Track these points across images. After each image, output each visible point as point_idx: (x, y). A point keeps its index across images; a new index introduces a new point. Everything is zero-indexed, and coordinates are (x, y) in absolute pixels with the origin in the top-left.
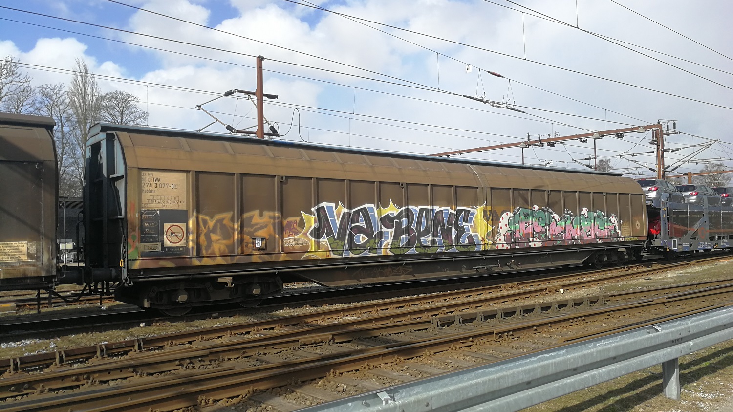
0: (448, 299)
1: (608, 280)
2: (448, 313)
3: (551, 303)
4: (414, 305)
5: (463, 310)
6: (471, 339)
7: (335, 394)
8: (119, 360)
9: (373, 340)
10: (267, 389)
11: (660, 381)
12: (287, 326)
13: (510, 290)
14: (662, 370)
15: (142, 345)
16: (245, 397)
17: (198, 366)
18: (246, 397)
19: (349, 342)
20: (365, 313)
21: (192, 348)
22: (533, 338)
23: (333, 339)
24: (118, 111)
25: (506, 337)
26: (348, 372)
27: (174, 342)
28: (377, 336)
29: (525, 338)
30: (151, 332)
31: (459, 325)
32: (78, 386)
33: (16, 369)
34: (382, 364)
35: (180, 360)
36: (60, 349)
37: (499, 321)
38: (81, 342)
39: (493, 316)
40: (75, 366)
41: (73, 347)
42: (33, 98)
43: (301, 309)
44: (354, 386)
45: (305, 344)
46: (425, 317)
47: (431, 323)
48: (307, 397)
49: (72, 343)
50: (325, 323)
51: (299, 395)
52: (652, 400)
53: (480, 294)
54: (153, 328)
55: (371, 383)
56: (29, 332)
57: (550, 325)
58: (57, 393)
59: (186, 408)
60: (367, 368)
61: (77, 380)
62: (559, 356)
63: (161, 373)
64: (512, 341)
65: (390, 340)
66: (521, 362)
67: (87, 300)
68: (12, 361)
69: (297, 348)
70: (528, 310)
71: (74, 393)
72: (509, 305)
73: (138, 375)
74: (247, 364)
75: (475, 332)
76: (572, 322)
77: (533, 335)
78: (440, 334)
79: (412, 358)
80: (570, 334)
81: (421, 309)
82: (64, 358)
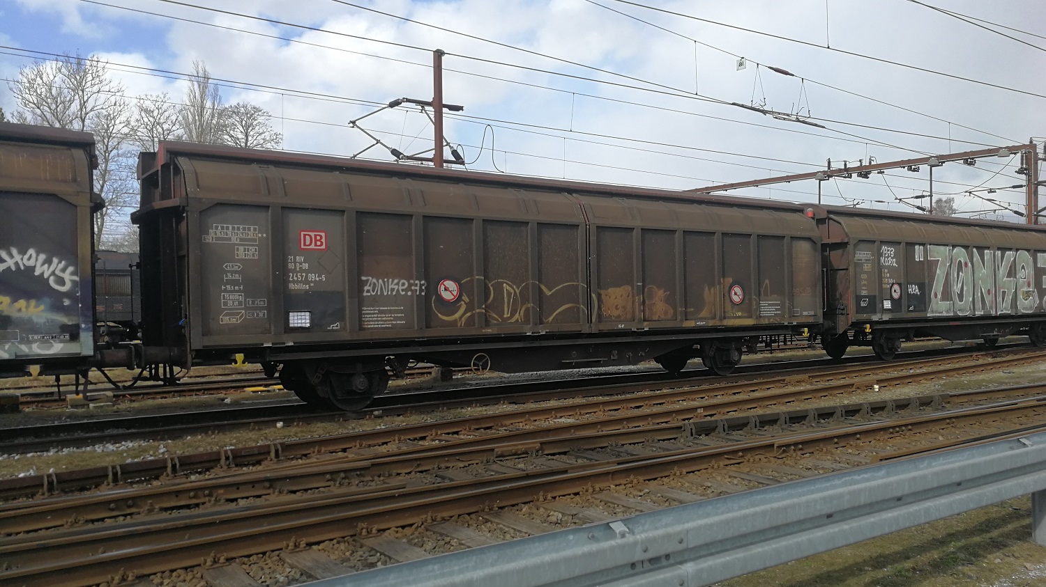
0: (706, 397)
1: (948, 374)
2: (706, 416)
3: (861, 404)
4: (657, 404)
5: (728, 412)
6: (740, 454)
7: (546, 526)
8: (250, 471)
9: (598, 452)
10: (451, 517)
11: (1027, 521)
12: (477, 429)
13: (797, 385)
14: (1030, 504)
15: (280, 452)
16: (420, 527)
17: (357, 482)
18: (422, 526)
19: (564, 453)
20: (587, 414)
21: (347, 457)
22: (832, 454)
23: (541, 449)
24: (242, 132)
25: (792, 451)
26: (564, 496)
27: (323, 449)
28: (604, 447)
29: (820, 454)
30: (292, 434)
31: (723, 434)
32: (197, 505)
33: (115, 480)
34: (612, 486)
35: (332, 473)
36: (172, 454)
37: (782, 429)
38: (200, 446)
39: (771, 421)
40: (193, 478)
41: (189, 451)
42: (128, 114)
43: (497, 406)
44: (572, 516)
45: (502, 456)
46: (675, 422)
47: (683, 429)
48: (507, 529)
49: (188, 447)
50: (530, 427)
51: (495, 526)
52: (1015, 548)
53: (754, 391)
54: (293, 430)
55: (597, 513)
56: (130, 431)
57: (858, 436)
58: (170, 514)
59: (341, 539)
60: (591, 490)
61: (194, 497)
62: (875, 479)
63: (306, 490)
64: (801, 458)
65: (622, 452)
66: (819, 486)
67: (205, 390)
68: (110, 469)
69: (491, 461)
70: (825, 415)
71: (191, 514)
72: (796, 407)
73: (276, 493)
74: (422, 482)
75: (746, 443)
76: (892, 433)
77: (834, 450)
78: (696, 446)
79: (655, 479)
80: (890, 450)
81: (666, 410)
82: (178, 466)
